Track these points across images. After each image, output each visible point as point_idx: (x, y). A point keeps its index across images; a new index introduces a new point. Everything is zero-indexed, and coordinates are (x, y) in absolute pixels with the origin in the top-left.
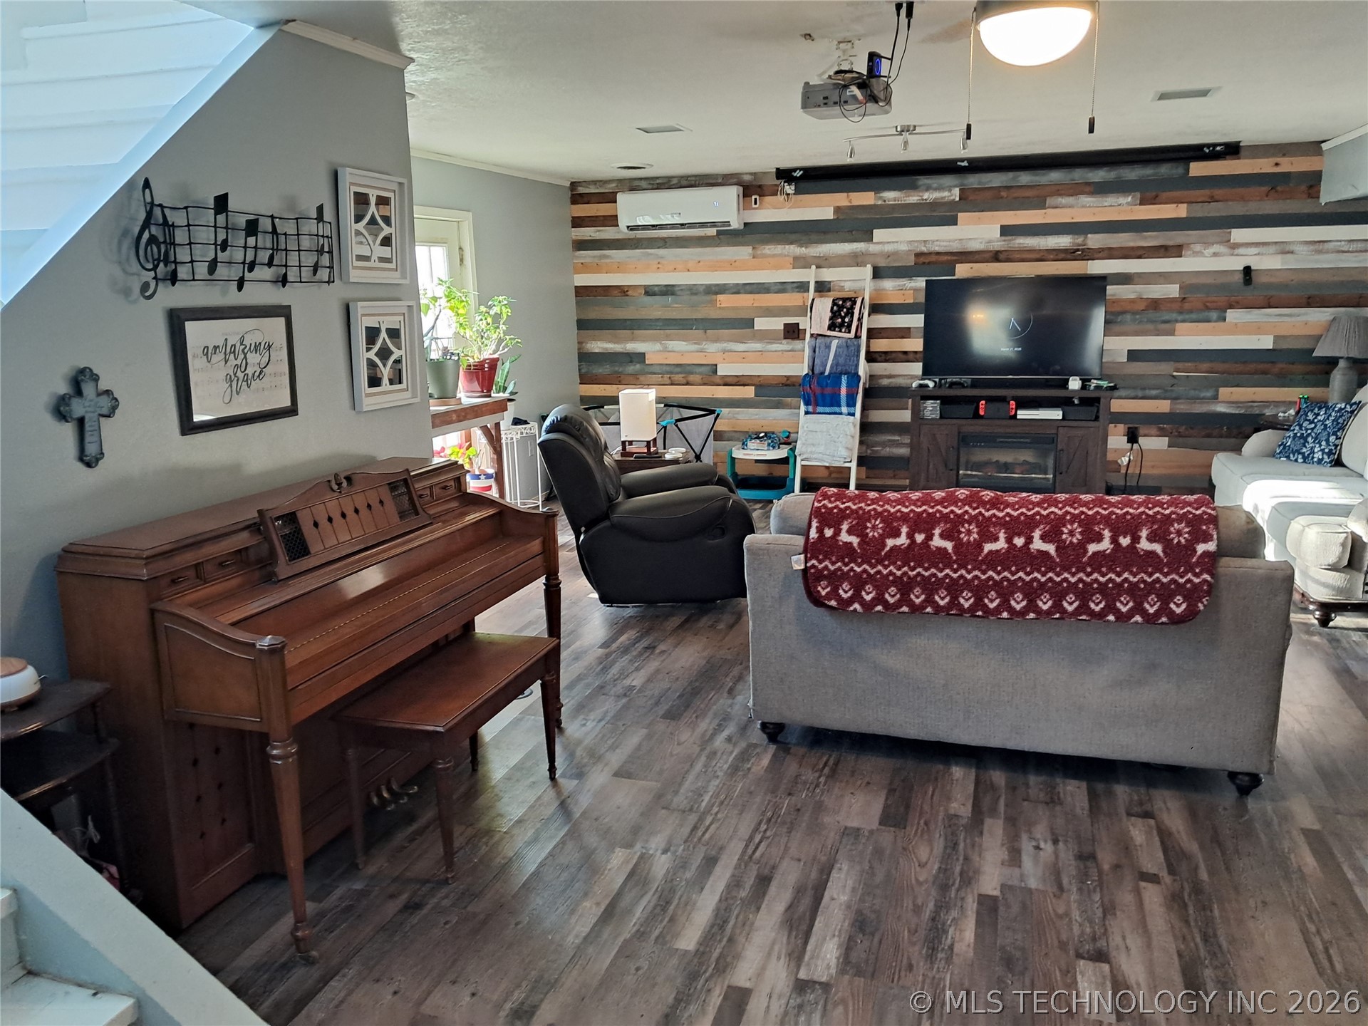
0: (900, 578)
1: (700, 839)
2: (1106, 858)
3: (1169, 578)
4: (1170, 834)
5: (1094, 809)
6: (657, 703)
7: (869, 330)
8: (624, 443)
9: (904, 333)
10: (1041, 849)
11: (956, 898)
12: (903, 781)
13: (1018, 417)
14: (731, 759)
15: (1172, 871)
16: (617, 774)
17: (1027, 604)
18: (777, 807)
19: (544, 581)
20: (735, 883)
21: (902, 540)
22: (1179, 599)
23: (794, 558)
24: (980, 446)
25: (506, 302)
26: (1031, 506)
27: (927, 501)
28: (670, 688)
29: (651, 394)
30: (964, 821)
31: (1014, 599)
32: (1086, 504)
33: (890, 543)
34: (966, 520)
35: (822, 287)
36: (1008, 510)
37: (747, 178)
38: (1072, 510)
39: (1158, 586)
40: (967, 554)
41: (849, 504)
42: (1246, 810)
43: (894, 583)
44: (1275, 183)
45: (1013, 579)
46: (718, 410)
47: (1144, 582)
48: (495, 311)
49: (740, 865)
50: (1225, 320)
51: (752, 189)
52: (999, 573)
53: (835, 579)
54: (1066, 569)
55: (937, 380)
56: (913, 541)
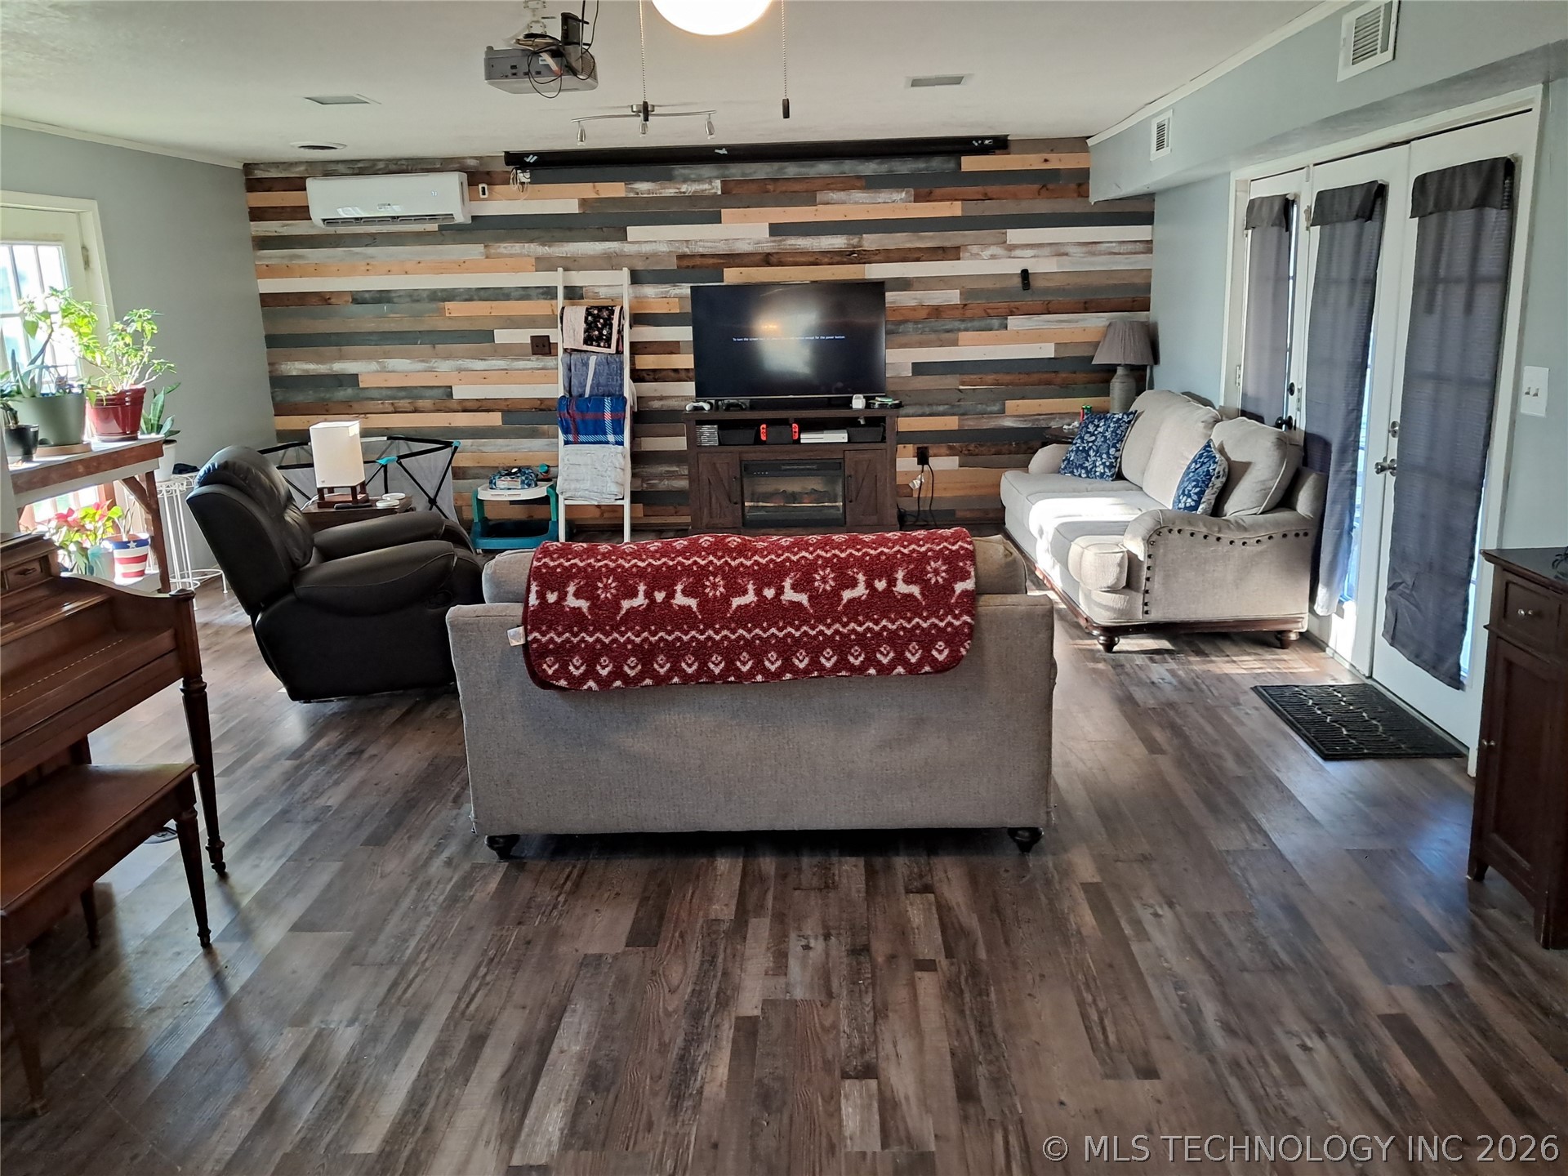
0: (641, 645)
1: (399, 999)
2: (881, 949)
3: (929, 622)
4: (950, 909)
5: (871, 890)
6: (359, 826)
7: (632, 344)
8: (320, 491)
9: (672, 348)
10: (811, 948)
11: (710, 1026)
12: (659, 885)
13: (802, 441)
14: (449, 887)
15: (949, 953)
16: (296, 928)
17: (783, 663)
18: (501, 942)
19: (181, 687)
20: (440, 1050)
21: (640, 601)
22: (941, 644)
23: (511, 632)
24: (765, 475)
25: (149, 317)
26: (780, 552)
27: (666, 552)
28: (377, 804)
29: (354, 427)
30: (725, 926)
31: (769, 660)
32: (838, 546)
33: (626, 604)
34: (710, 572)
35: (573, 294)
36: (756, 558)
37: (472, 163)
38: (823, 554)
39: (918, 632)
40: (714, 612)
41: (576, 561)
42: (1027, 869)
43: (633, 653)
44: (1045, 180)
45: (765, 636)
46: (455, 443)
47: (904, 628)
48: (134, 328)
49: (449, 1025)
50: (1006, 328)
51: (478, 176)
52: (749, 631)
53: (563, 653)
54: (821, 620)
55: (713, 401)
56: (652, 601)
